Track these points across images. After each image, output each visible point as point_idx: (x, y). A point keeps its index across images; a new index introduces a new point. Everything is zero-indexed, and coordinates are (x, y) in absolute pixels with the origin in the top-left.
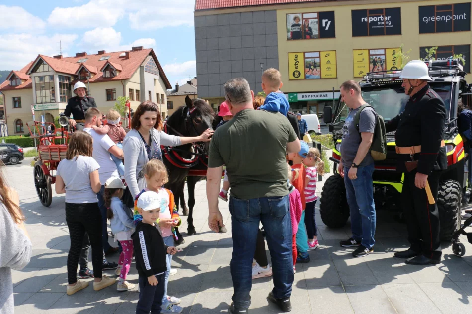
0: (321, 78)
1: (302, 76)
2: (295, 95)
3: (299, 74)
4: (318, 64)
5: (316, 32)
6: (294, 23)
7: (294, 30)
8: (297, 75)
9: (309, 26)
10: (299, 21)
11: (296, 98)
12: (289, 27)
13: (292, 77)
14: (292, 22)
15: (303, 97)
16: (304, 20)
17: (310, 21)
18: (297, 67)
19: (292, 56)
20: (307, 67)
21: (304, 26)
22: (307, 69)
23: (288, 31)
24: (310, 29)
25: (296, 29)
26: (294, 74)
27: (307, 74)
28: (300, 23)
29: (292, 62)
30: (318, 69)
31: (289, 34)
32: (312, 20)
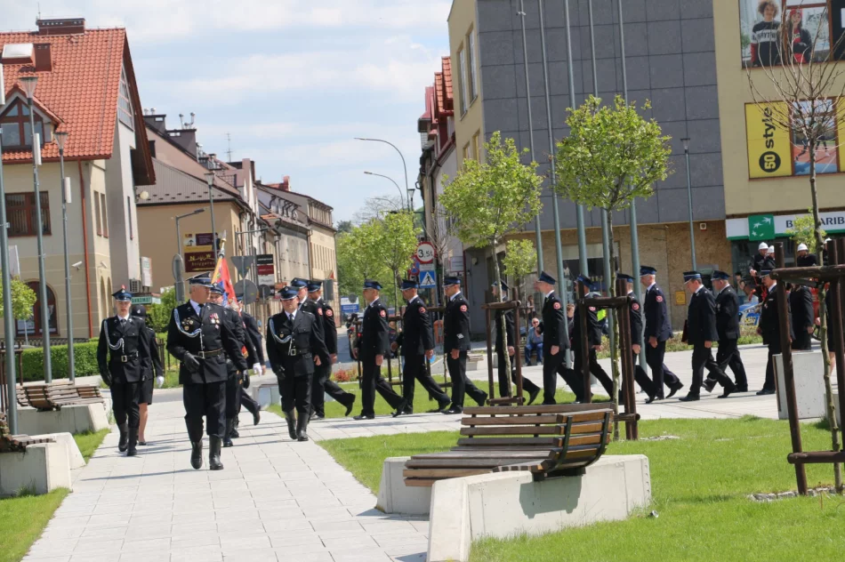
0: (839, 172)
1: (786, 167)
2: (768, 220)
3: (778, 161)
4: (829, 133)
5: (822, 45)
6: (762, 19)
7: (763, 40)
8: (770, 163)
9: (804, 27)
10: (775, 12)
11: (771, 227)
12: (748, 32)
13: (757, 171)
14: (754, 16)
15: (789, 224)
16: (789, 11)
17: (805, 12)
18: (770, 144)
19: (756, 114)
20: (799, 142)
21: (788, 27)
22: (799, 148)
23: (744, 42)
24: (805, 36)
25: (767, 37)
26: (762, 162)
27: (801, 162)
28: (778, 18)
29: (757, 128)
30: (831, 147)
31: (748, 50)
32: (811, 11)
